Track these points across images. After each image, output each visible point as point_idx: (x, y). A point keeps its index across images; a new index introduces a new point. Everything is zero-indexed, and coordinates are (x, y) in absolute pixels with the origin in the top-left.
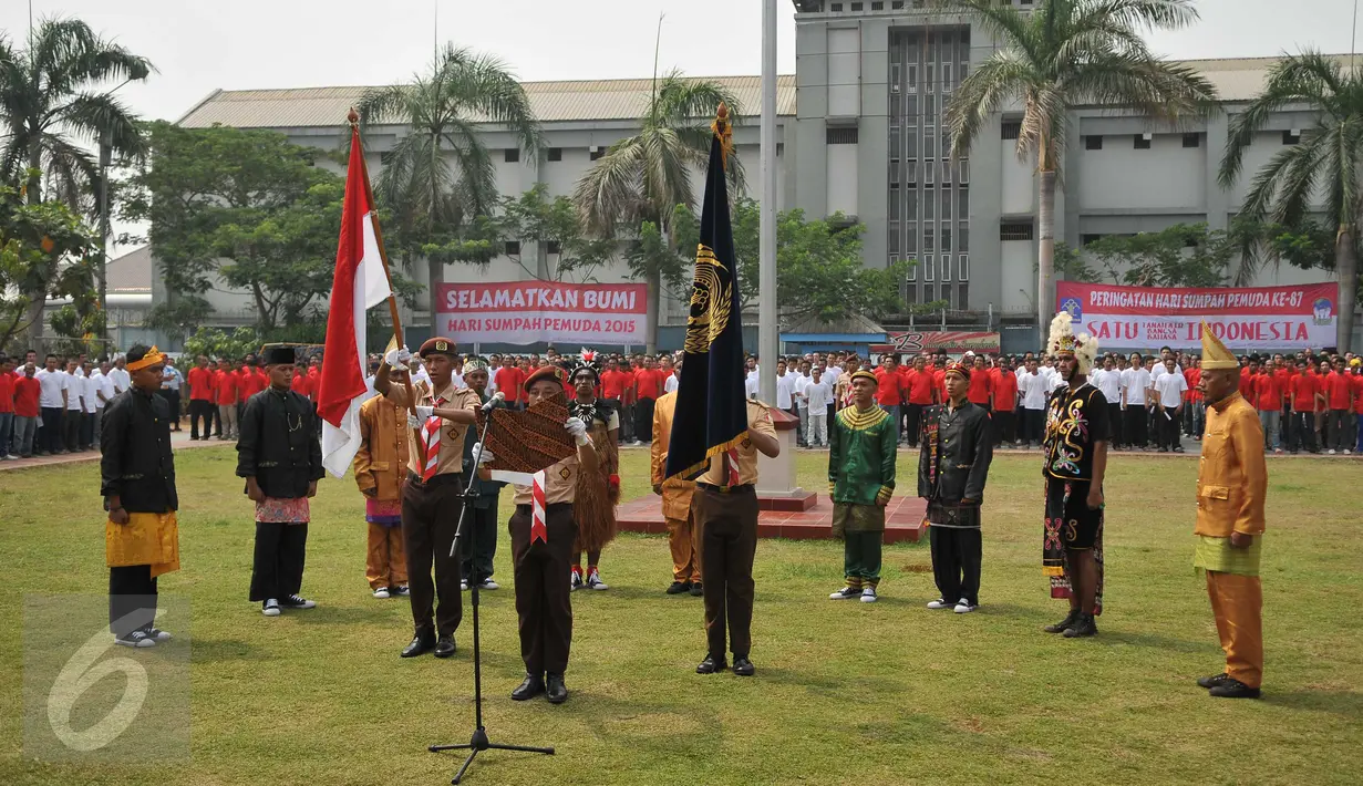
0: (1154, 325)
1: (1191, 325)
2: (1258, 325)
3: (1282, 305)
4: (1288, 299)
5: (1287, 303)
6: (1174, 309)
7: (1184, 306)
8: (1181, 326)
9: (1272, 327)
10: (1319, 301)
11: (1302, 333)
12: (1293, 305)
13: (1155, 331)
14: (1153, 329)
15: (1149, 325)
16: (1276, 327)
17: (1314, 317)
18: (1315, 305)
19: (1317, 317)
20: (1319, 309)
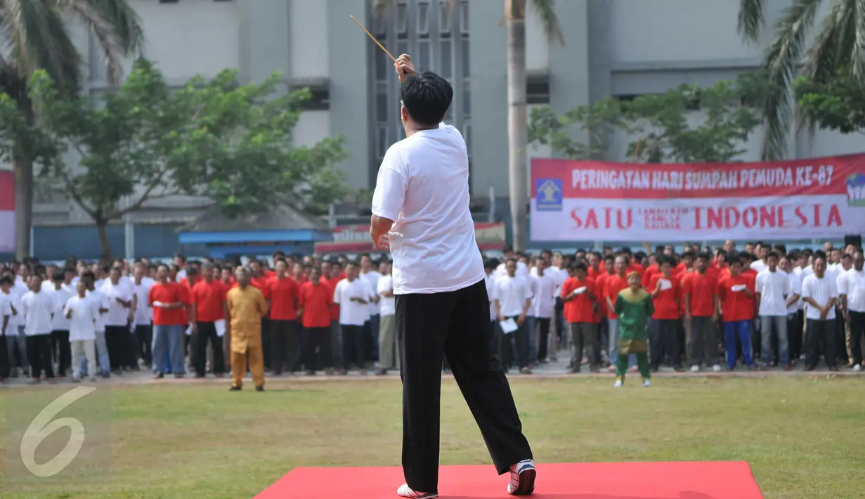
0: (652, 211)
1: (697, 210)
2: (780, 209)
3: (808, 182)
4: (815, 175)
5: (815, 181)
6: (676, 190)
7: (688, 187)
8: (685, 211)
9: (798, 212)
10: (853, 177)
11: (834, 218)
12: (822, 183)
13: (654, 219)
14: (651, 216)
15: (646, 211)
16: (802, 211)
17: (849, 197)
18: (849, 182)
19: (852, 196)
20: (853, 186)
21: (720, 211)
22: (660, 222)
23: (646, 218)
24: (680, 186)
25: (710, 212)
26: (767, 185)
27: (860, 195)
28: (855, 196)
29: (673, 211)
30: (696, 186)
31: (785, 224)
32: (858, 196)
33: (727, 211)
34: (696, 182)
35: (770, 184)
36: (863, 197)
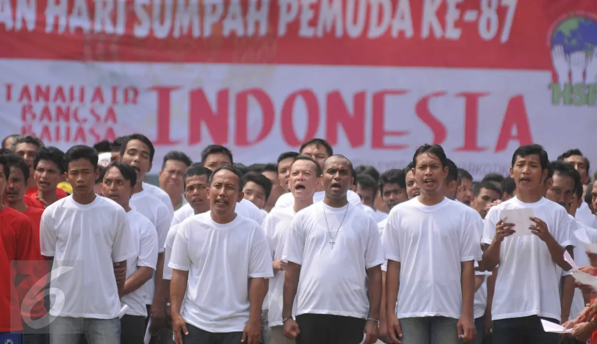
0: (42, 93)
1: (164, 94)
2: (379, 99)
3: (453, 33)
4: (470, 16)
5: (469, 29)
6: (109, 39)
7: (141, 32)
8: (132, 94)
9: (422, 110)
10: (569, 25)
11: (514, 131)
12: (487, 35)
13: (46, 112)
14: (38, 107)
15: (25, 91)
16: (436, 108)
17: (555, 77)
18: (559, 39)
19: (563, 78)
20: (568, 51)
21: (223, 96)
22: (63, 125)
23: (26, 111)
24: (120, 30)
25: (197, 97)
26: (346, 35)
27: (584, 74)
28: (570, 75)
29: (98, 94)
30: (161, 33)
31: (388, 140)
32: (577, 78)
33: (242, 99)
34: (162, 22)
35: (355, 32)
36: (590, 80)
